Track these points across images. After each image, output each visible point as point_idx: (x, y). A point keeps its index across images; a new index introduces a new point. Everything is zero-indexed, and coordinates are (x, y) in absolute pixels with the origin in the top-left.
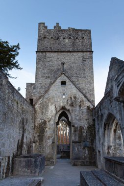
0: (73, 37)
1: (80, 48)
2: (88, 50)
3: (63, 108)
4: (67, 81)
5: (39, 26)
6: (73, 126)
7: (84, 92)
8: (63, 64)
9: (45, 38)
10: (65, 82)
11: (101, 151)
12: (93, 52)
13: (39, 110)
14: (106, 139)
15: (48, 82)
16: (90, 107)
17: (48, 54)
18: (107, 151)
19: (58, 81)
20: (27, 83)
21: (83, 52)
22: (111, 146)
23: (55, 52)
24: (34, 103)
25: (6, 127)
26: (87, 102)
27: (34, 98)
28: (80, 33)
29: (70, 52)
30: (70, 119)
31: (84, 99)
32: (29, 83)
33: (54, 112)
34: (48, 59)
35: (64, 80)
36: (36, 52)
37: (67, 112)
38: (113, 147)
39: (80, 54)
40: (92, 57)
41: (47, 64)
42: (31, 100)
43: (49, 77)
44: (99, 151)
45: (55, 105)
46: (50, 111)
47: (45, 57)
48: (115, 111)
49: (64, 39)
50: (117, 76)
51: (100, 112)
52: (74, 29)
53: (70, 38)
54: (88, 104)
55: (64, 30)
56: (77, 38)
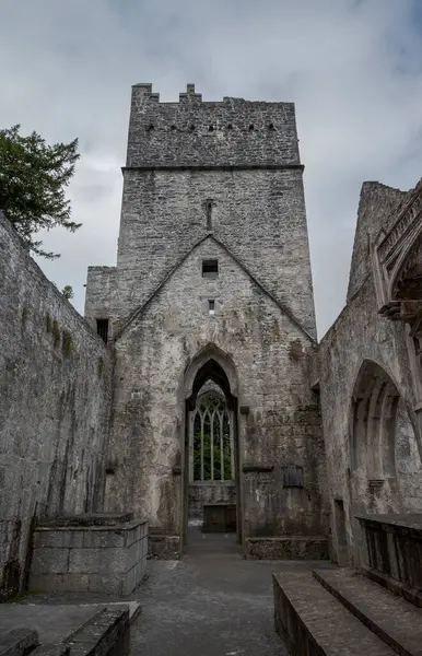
0: (240, 125)
1: (264, 158)
2: (288, 161)
3: (210, 349)
4: (222, 259)
5: (134, 94)
6: (246, 411)
7: (279, 294)
8: (209, 205)
9: (152, 127)
10: (216, 262)
11: (346, 501)
12: (302, 167)
13: (128, 357)
14: (364, 457)
15: (160, 263)
16: (300, 346)
17: (160, 177)
18: (366, 502)
19: (194, 263)
20: (90, 268)
21: (271, 168)
22: (381, 483)
23: (183, 169)
24: (111, 333)
26: (290, 328)
27: (114, 318)
28: (260, 114)
29: (231, 169)
30: (233, 386)
31: (280, 318)
32: (98, 268)
33: (180, 363)
34: (162, 192)
35: (213, 257)
36: (123, 169)
37: (221, 363)
38: (386, 485)
39: (261, 176)
40: (300, 184)
41: (157, 206)
42: (102, 325)
43: (162, 248)
44: (340, 503)
45: (184, 340)
46: (164, 360)
47: (151, 186)
49: (211, 129)
50: (383, 236)
52: (242, 101)
53: (230, 127)
54: (294, 335)
55: (212, 106)
56: (251, 127)
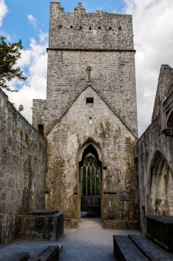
0: (105, 27)
1: (115, 45)
2: (128, 48)
3: (90, 140)
4: (96, 97)
5: (51, 7)
6: (105, 168)
7: (122, 115)
8: (89, 69)
9: (61, 27)
10: (92, 99)
11: (146, 207)
12: (135, 51)
13: (53, 143)
14: (154, 190)
15: (66, 98)
16: (130, 139)
17: (65, 54)
18: (154, 208)
19: (82, 98)
20: (34, 100)
21: (120, 51)
22: (161, 201)
23: (76, 50)
24: (45, 131)
25: (6, 169)
26: (126, 131)
27: (46, 124)
28: (115, 21)
29: (100, 51)
30: (100, 157)
31: (122, 126)
32: (37, 100)
33: (76, 146)
34: (66, 62)
35: (91, 96)
36: (47, 49)
37: (95, 146)
38: (163, 202)
39: (115, 55)
40: (133, 60)
41: (65, 70)
42: (41, 127)
43: (67, 91)
44: (144, 208)
45: (78, 135)
46: (69, 145)
47: (61, 59)
48: (164, 149)
49: (90, 29)
50: (166, 98)
51: (144, 148)
52: (106, 13)
53: (100, 28)
54: (128, 135)
55: (91, 15)
56: (110, 28)
